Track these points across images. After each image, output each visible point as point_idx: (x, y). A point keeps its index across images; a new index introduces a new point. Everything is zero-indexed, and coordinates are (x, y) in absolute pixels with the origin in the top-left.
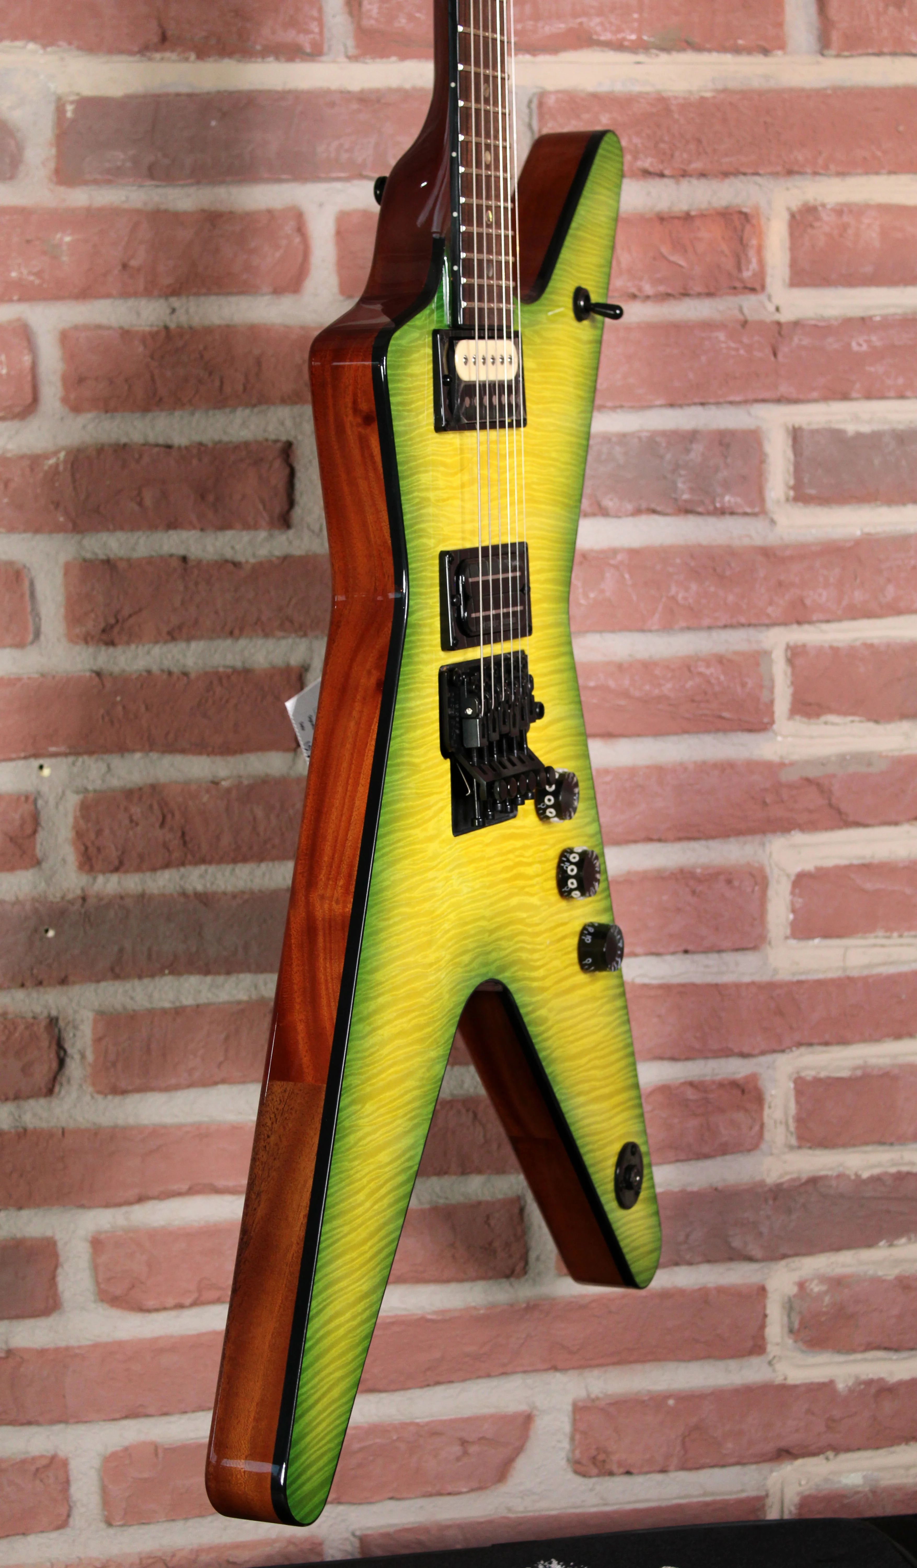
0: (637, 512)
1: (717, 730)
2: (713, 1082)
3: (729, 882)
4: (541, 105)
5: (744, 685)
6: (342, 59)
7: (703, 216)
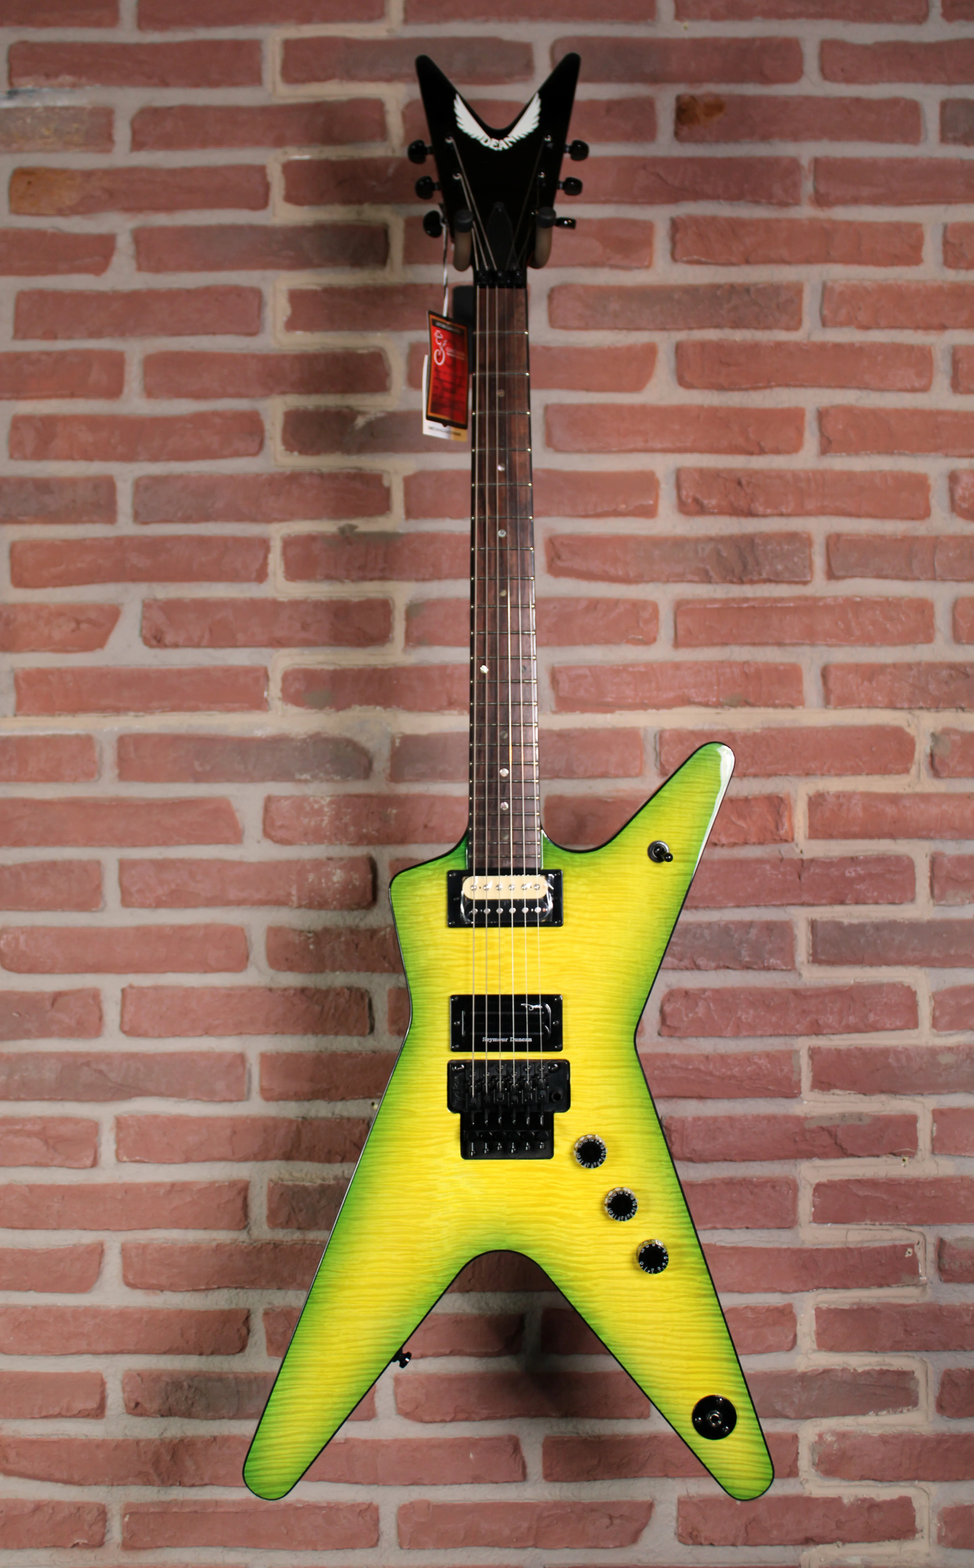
0: (718, 968)
1: (766, 1096)
2: (764, 1307)
3: (773, 1187)
4: (661, 737)
5: (782, 1070)
7: (756, 799)
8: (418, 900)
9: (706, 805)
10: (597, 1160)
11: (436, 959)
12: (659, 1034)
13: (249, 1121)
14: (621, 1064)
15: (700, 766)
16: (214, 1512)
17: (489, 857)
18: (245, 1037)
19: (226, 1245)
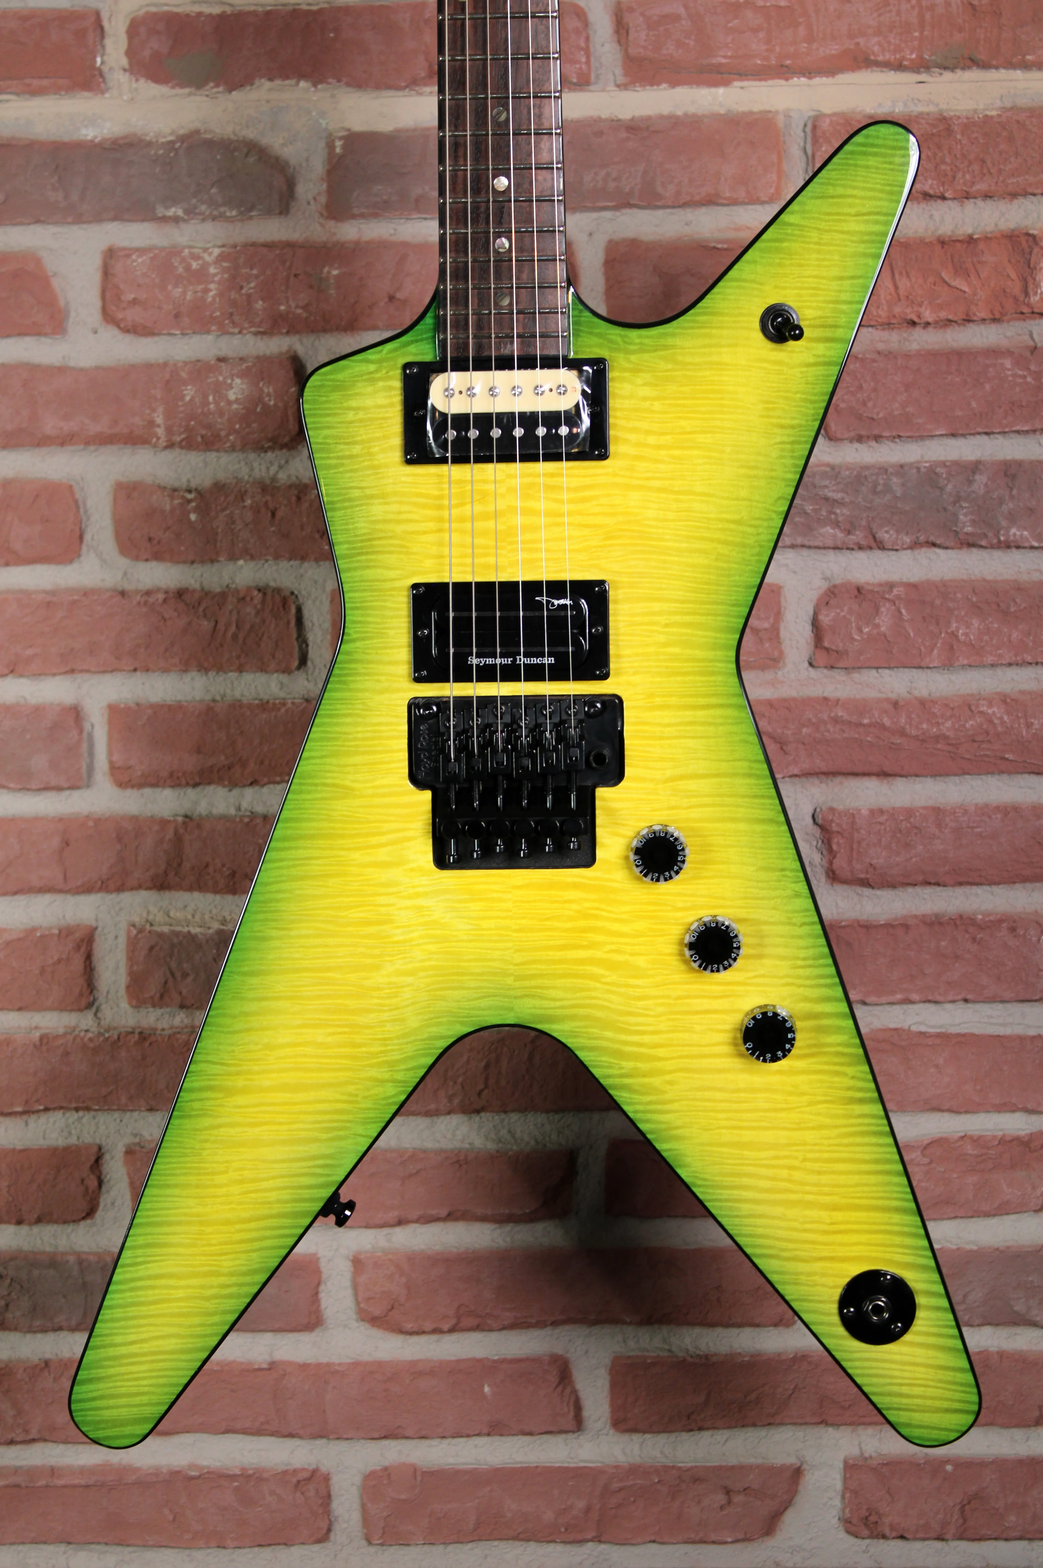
0: (915, 545)
1: (1001, 772)
2: (995, 1137)
3: (1013, 930)
5: (1029, 726)
6: (611, 87)
7: (987, 239)
8: (351, 416)
9: (866, 238)
10: (670, 869)
11: (385, 521)
12: (811, 664)
13: (91, 824)
14: (714, 700)
15: (856, 166)
16: (47, 1486)
17: (475, 337)
18: (79, 678)
19: (57, 1037)
